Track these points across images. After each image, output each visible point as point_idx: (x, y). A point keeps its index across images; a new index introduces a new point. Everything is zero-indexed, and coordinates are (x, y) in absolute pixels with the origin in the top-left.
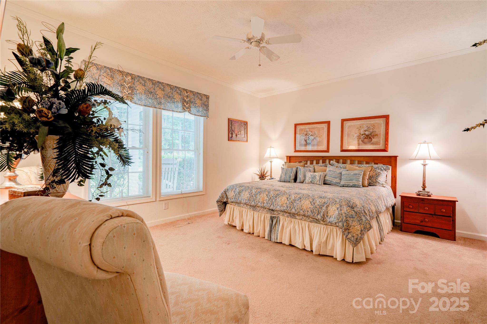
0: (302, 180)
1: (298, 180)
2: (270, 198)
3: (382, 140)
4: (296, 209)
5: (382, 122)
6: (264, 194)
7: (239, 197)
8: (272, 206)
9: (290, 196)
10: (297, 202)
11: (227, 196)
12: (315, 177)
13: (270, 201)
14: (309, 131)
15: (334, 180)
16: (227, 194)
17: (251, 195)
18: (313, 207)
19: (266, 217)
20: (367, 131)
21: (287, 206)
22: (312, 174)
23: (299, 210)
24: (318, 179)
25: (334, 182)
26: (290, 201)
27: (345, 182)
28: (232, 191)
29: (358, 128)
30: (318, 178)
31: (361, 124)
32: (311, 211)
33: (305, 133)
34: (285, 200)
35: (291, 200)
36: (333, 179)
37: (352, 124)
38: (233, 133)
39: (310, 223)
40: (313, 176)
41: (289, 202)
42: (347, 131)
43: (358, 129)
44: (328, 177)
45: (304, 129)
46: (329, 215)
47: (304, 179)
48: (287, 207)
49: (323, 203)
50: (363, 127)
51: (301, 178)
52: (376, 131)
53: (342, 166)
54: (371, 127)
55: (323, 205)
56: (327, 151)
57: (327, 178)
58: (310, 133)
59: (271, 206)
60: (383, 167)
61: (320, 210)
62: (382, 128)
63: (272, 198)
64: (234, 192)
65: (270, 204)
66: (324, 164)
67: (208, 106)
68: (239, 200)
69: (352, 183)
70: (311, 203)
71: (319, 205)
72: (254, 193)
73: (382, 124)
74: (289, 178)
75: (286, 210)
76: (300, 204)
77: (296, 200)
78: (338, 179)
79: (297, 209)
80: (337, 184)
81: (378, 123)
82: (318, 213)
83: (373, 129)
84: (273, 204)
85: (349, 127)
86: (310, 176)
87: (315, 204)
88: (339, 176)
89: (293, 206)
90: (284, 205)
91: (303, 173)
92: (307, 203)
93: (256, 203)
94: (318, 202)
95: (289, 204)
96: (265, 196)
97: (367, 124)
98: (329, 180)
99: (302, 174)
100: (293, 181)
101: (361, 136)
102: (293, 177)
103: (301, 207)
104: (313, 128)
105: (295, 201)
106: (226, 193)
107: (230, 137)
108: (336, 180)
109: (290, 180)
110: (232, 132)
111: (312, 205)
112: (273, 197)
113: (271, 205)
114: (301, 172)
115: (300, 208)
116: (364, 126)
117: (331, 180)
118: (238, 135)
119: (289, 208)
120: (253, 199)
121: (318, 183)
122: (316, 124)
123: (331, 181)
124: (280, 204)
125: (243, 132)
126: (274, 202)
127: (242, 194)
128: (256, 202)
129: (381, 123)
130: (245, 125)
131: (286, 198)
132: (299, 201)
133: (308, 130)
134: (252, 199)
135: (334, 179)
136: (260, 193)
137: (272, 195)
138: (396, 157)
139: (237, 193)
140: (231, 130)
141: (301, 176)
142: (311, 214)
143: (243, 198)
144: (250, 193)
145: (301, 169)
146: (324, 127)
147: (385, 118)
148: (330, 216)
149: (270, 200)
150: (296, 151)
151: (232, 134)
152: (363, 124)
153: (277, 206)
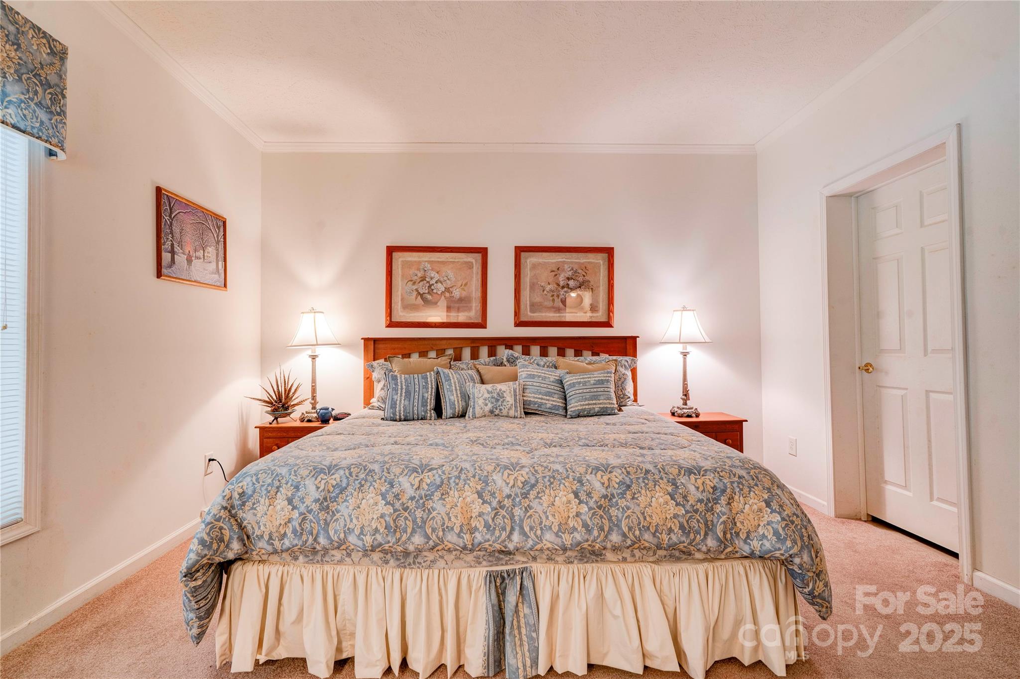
0: (459, 408)
1: (447, 411)
2: (500, 502)
3: (603, 301)
4: (626, 529)
5: (602, 263)
6: (462, 490)
7: (327, 524)
8: (516, 537)
9: (580, 481)
10: (622, 503)
11: (241, 526)
12: (501, 395)
13: (504, 517)
14: (432, 270)
15: (548, 400)
16: (247, 517)
17: (398, 505)
18: (687, 512)
19: (464, 582)
20: (572, 279)
21: (585, 525)
22: (490, 389)
23: (637, 533)
24: (510, 403)
25: (548, 406)
26: (592, 503)
27: (582, 403)
28: (272, 499)
29: (554, 271)
30: (510, 400)
31: (561, 261)
32: (682, 527)
33: (419, 275)
34: (569, 502)
35: (596, 497)
36: (545, 397)
37: (541, 260)
38: (177, 249)
39: (656, 567)
40: (495, 395)
41: (590, 509)
42: (529, 276)
43: (553, 274)
44: (530, 395)
45: (415, 262)
46: (743, 529)
47: (464, 404)
48: (589, 531)
49: (711, 490)
50: (563, 270)
51: (456, 402)
52: (590, 282)
53: (542, 363)
54: (580, 271)
55: (714, 499)
56: (482, 325)
57: (530, 397)
58: (433, 274)
59: (509, 537)
60: (627, 362)
61: (709, 516)
62: (602, 275)
63: (507, 502)
64: (290, 501)
65: (504, 529)
66: (492, 358)
67: (64, 97)
68: (329, 538)
69: (599, 406)
70: (673, 498)
71: (700, 501)
72: (410, 492)
73: (602, 267)
74: (423, 406)
75: (587, 540)
76: (637, 510)
77: (613, 495)
78: (556, 396)
79: (630, 529)
80: (557, 412)
81: (594, 263)
82: (706, 531)
83: (584, 276)
84: (522, 528)
85: (534, 267)
86: (487, 395)
87: (688, 501)
88: (556, 388)
89: (610, 519)
90: (571, 523)
91: (458, 388)
92: (661, 500)
93: (434, 537)
94: (692, 489)
95: (594, 514)
96: (470, 496)
97: (572, 263)
98: (535, 403)
99: (456, 390)
100: (433, 414)
101: (559, 291)
102: (431, 404)
103: (642, 519)
104: (443, 263)
105: (611, 499)
106: (234, 516)
107: (164, 263)
108: (553, 401)
109: (426, 412)
110: (172, 245)
111: (677, 504)
112: (509, 496)
113: (511, 533)
114: (450, 385)
115: (640, 523)
116: (566, 266)
117: (539, 401)
118: (195, 261)
119: (595, 533)
120: (414, 521)
121: (512, 413)
122: (452, 252)
123: (540, 405)
124: (555, 522)
125: (211, 251)
126: (522, 521)
127: (344, 509)
128: (434, 530)
129: (600, 263)
130: (219, 228)
131: (572, 496)
132: (629, 497)
133: (428, 266)
134: (410, 524)
135: (548, 398)
136: (442, 488)
137: (507, 491)
138: (634, 339)
139: (315, 507)
140: (167, 234)
141: (453, 398)
142: (683, 539)
143: (355, 525)
144: (390, 497)
145: (450, 375)
146: (472, 263)
147: (607, 254)
148: (748, 533)
149: (503, 512)
150: (391, 324)
151: (173, 252)
152: (564, 262)
153: (539, 532)
